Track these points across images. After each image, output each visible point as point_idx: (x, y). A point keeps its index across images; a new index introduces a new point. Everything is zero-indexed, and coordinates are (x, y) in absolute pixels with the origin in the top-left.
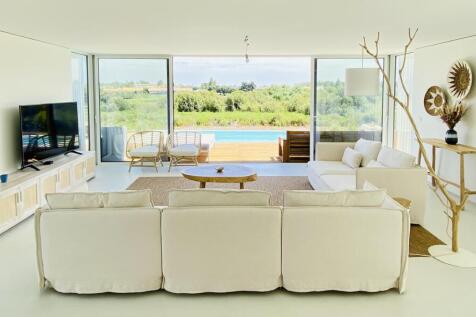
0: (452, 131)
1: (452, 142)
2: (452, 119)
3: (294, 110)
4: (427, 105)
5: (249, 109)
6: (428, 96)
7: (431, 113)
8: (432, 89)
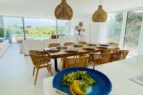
0: (79, 33)
1: (79, 34)
2: (79, 31)
3: (45, 33)
4: (76, 29)
5: (31, 33)
6: (76, 27)
7: (76, 30)
8: (76, 26)
